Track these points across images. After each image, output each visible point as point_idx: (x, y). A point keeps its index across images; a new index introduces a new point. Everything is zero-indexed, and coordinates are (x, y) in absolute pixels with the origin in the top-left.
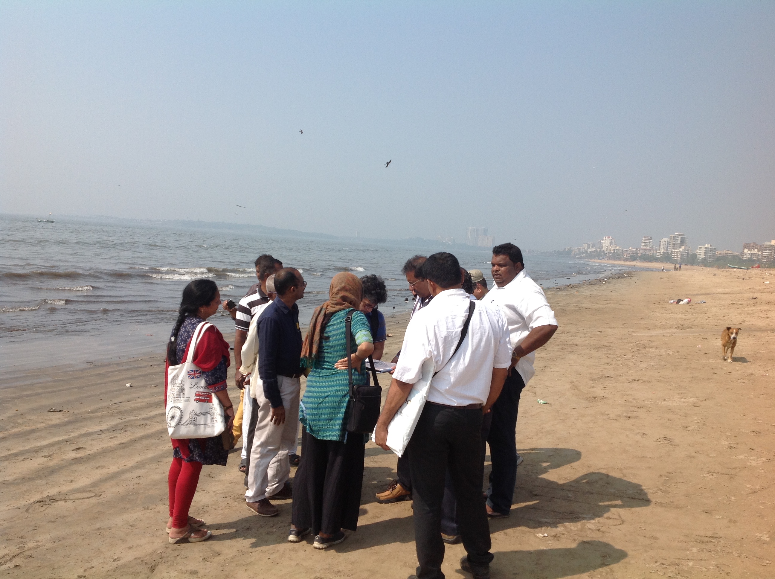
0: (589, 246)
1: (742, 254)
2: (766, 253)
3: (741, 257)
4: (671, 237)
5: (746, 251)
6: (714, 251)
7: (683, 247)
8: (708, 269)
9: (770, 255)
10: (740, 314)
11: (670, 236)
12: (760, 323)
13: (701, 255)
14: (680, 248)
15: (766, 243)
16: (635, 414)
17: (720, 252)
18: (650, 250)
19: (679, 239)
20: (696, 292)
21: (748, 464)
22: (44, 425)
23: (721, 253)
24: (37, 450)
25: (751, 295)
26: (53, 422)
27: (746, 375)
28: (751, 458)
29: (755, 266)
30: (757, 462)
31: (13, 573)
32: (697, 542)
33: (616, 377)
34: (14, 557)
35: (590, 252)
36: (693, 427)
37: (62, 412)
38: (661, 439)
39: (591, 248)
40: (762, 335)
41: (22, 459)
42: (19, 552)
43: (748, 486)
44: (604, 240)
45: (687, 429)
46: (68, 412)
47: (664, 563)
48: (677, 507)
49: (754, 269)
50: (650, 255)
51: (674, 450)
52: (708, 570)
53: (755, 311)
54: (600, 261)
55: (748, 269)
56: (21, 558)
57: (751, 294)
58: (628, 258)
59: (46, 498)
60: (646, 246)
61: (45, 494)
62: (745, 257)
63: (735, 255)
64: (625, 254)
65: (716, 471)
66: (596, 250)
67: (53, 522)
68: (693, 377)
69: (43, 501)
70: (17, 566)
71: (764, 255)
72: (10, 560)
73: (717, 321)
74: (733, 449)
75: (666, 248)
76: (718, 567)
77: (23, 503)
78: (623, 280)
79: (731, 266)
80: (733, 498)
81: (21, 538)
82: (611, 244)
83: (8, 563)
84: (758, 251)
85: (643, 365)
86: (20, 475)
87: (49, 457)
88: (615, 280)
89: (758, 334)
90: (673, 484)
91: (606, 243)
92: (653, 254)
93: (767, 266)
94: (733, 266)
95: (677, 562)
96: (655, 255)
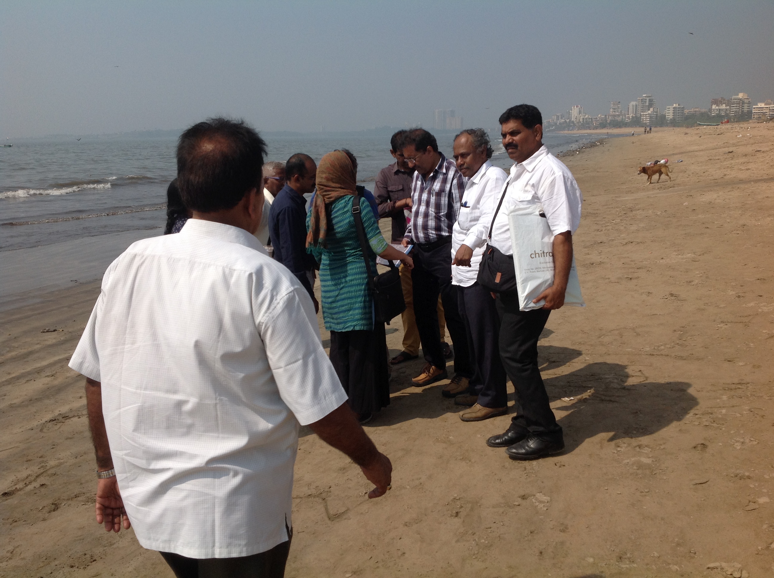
0: (558, 117)
1: (710, 110)
2: (734, 107)
3: (709, 113)
4: (639, 100)
5: (714, 107)
6: (682, 110)
7: (651, 109)
8: (678, 129)
9: (738, 109)
10: (720, 168)
11: (638, 98)
12: (742, 175)
13: (670, 116)
14: (649, 110)
15: (734, 97)
16: (636, 275)
17: (688, 111)
18: (619, 115)
19: (648, 101)
20: (671, 152)
21: (760, 310)
22: (40, 346)
23: (690, 112)
24: (39, 371)
25: (727, 150)
26: (49, 342)
27: (739, 226)
28: (762, 305)
29: (724, 121)
30: (768, 308)
31: (40, 492)
32: (725, 390)
33: (609, 242)
34: (37, 477)
35: (560, 123)
36: (697, 281)
37: (56, 332)
38: (667, 296)
39: (560, 119)
40: (746, 187)
41: (24, 381)
42: (42, 471)
43: (764, 331)
44: (573, 110)
45: (691, 284)
46: (63, 330)
47: (697, 413)
48: (698, 359)
49: (723, 124)
50: (619, 120)
51: (682, 305)
52: (742, 415)
53: (733, 164)
54: (570, 132)
55: (717, 125)
56: (45, 476)
57: (727, 148)
58: (597, 126)
59: (58, 416)
60: (614, 111)
61: (57, 413)
62: (713, 113)
63: (704, 112)
64: (594, 122)
65: (729, 321)
66: (566, 121)
67: (71, 438)
68: (686, 234)
69: (55, 420)
70: (43, 485)
71: (733, 109)
72: (35, 480)
73: (698, 178)
74: (742, 298)
75: (634, 112)
76: (751, 411)
77: (35, 423)
78: (596, 148)
79: (701, 124)
80: (752, 345)
81: (41, 457)
82: (580, 113)
83: (32, 483)
84: (726, 106)
85: (634, 228)
86: (26, 397)
87: (52, 376)
88: (588, 149)
89: (742, 186)
90: (689, 338)
91: (575, 112)
92: (623, 119)
93: (735, 120)
94: (703, 124)
95: (710, 411)
96: (624, 120)
